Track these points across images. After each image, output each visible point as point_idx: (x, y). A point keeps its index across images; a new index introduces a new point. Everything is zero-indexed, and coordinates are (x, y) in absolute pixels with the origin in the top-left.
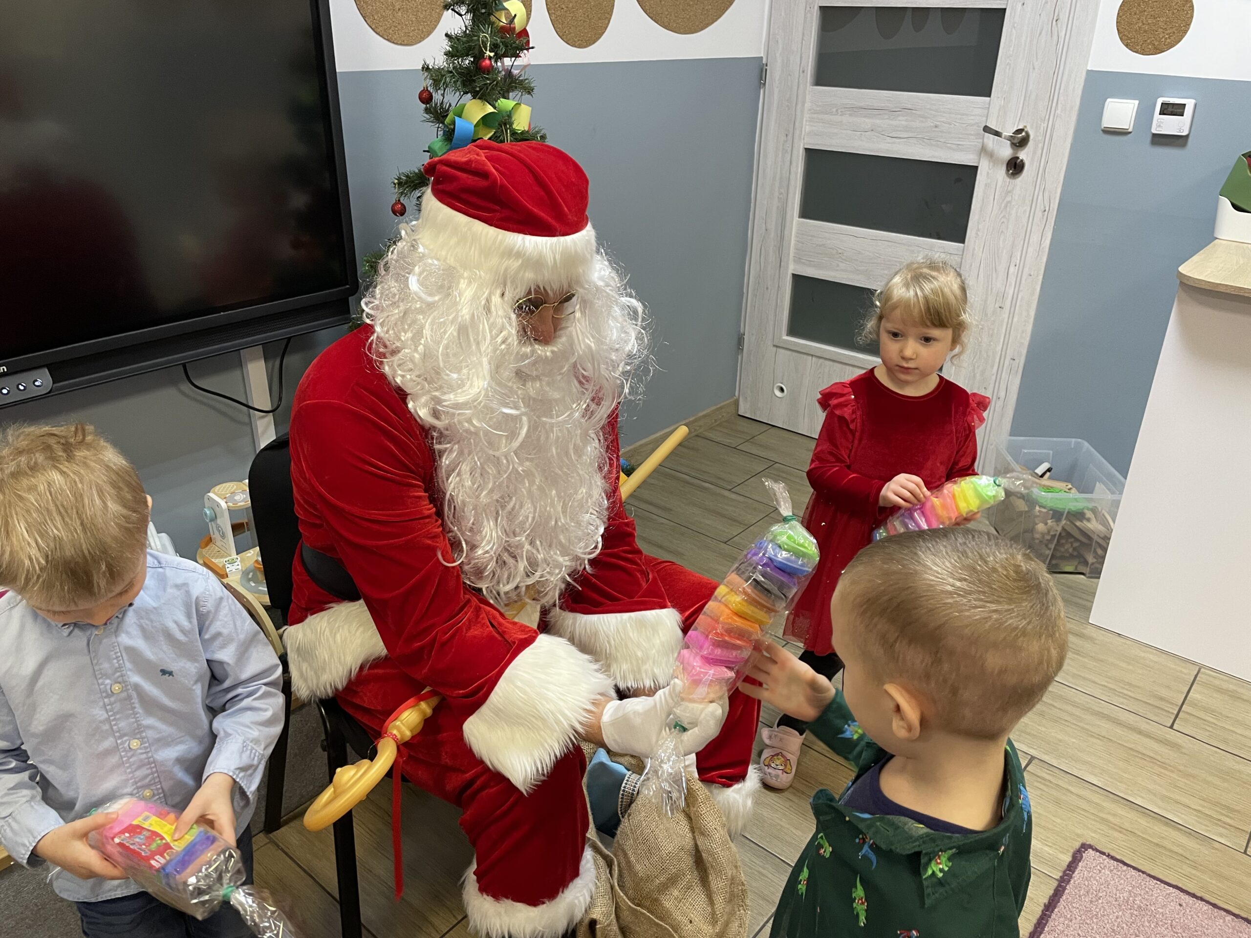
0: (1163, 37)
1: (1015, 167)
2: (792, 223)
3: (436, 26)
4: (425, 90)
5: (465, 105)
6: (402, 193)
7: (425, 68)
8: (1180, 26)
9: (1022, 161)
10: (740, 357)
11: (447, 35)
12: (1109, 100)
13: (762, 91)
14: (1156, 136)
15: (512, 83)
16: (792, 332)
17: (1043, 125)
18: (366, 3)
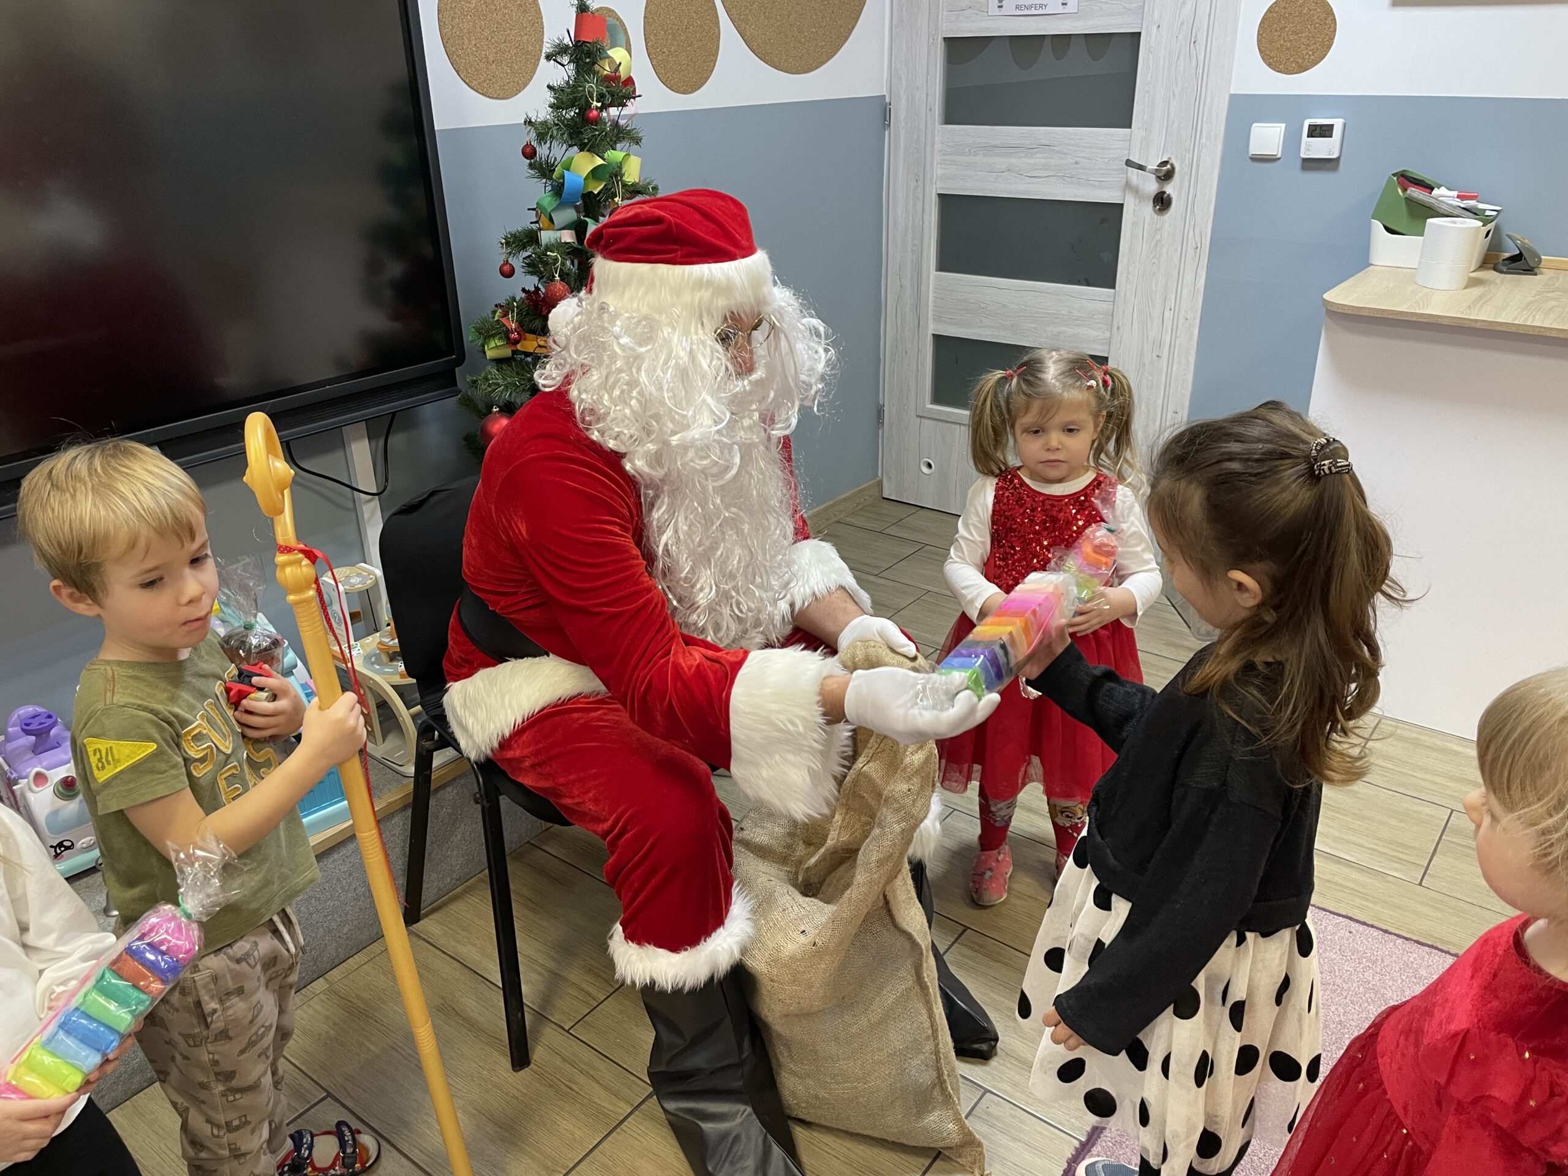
0: (1307, 53)
1: (1162, 202)
2: (929, 279)
3: (532, 77)
4: (529, 145)
5: (572, 158)
6: (510, 253)
7: (529, 122)
8: (1323, 43)
9: (1169, 195)
10: (880, 432)
11: (549, 87)
12: (1255, 125)
13: (887, 133)
14: (1305, 161)
15: (619, 134)
16: (937, 399)
17: (1188, 156)
18: (459, 56)
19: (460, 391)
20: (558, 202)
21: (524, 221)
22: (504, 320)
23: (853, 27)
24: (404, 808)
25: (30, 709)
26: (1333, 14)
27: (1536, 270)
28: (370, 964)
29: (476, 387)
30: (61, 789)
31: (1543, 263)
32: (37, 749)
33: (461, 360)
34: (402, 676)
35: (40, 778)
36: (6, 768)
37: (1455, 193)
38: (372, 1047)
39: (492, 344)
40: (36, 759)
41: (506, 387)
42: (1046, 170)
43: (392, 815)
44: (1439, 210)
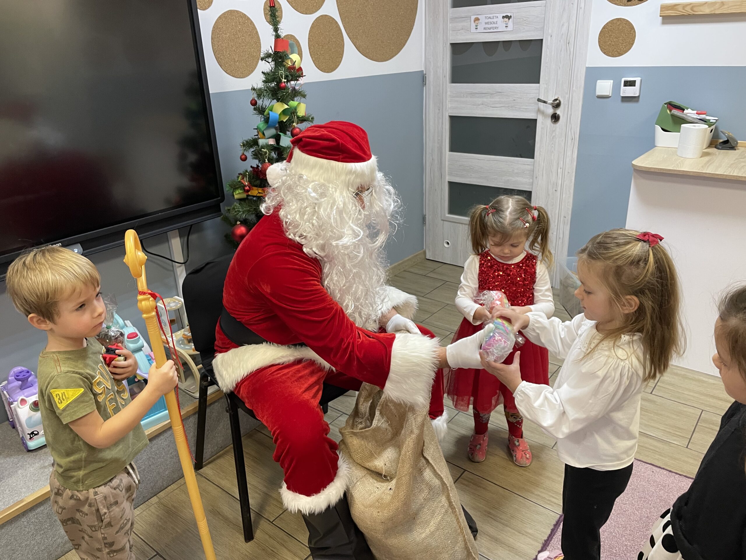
0: (622, 47)
1: (555, 118)
2: (446, 156)
3: (255, 68)
4: (253, 99)
5: (273, 105)
6: (245, 150)
7: (253, 89)
8: (630, 42)
9: (558, 115)
10: (424, 228)
11: (263, 72)
12: (598, 81)
13: (424, 88)
14: (623, 98)
15: (295, 93)
16: (452, 211)
17: (567, 96)
18: (221, 59)
19: (222, 214)
20: (267, 126)
21: (251, 135)
22: (242, 181)
23: (407, 40)
24: (194, 414)
25: (19, 369)
26: (634, 29)
27: (736, 148)
28: (178, 489)
29: (230, 213)
30: (33, 406)
31: (739, 144)
32: (22, 388)
33: (223, 200)
34: (194, 351)
35: (23, 401)
36: (8, 396)
37: (695, 112)
38: (179, 531)
39: (237, 192)
40: (21, 392)
41: (244, 212)
42: (500, 104)
43: (189, 417)
44: (687, 120)
